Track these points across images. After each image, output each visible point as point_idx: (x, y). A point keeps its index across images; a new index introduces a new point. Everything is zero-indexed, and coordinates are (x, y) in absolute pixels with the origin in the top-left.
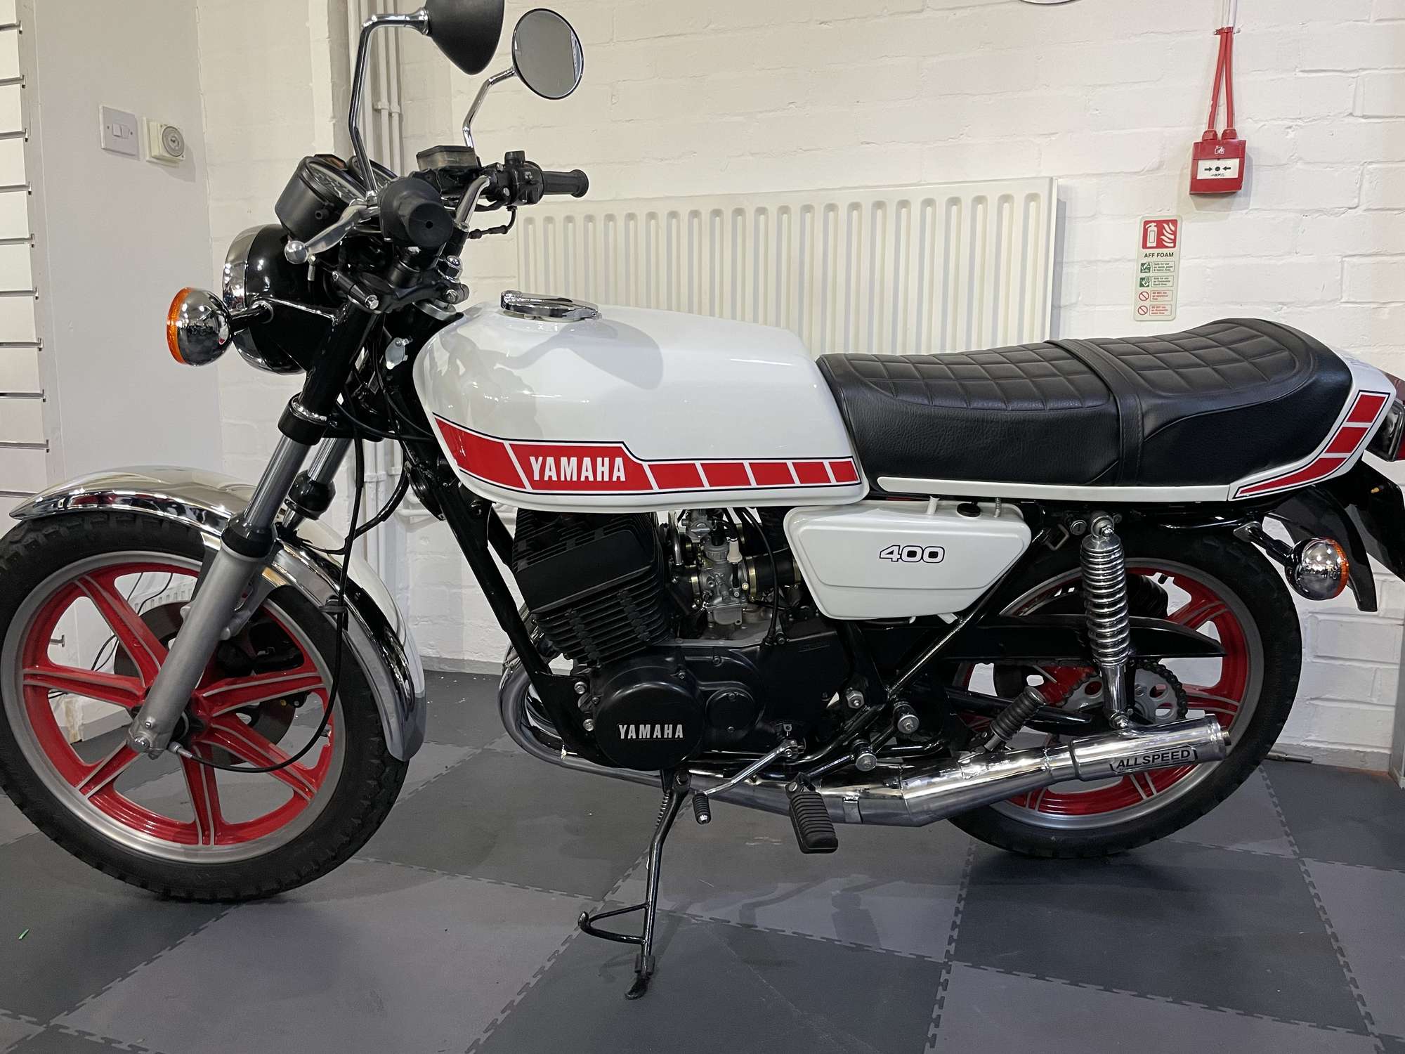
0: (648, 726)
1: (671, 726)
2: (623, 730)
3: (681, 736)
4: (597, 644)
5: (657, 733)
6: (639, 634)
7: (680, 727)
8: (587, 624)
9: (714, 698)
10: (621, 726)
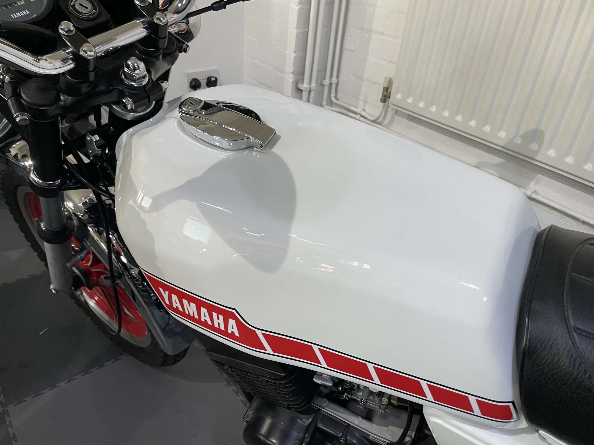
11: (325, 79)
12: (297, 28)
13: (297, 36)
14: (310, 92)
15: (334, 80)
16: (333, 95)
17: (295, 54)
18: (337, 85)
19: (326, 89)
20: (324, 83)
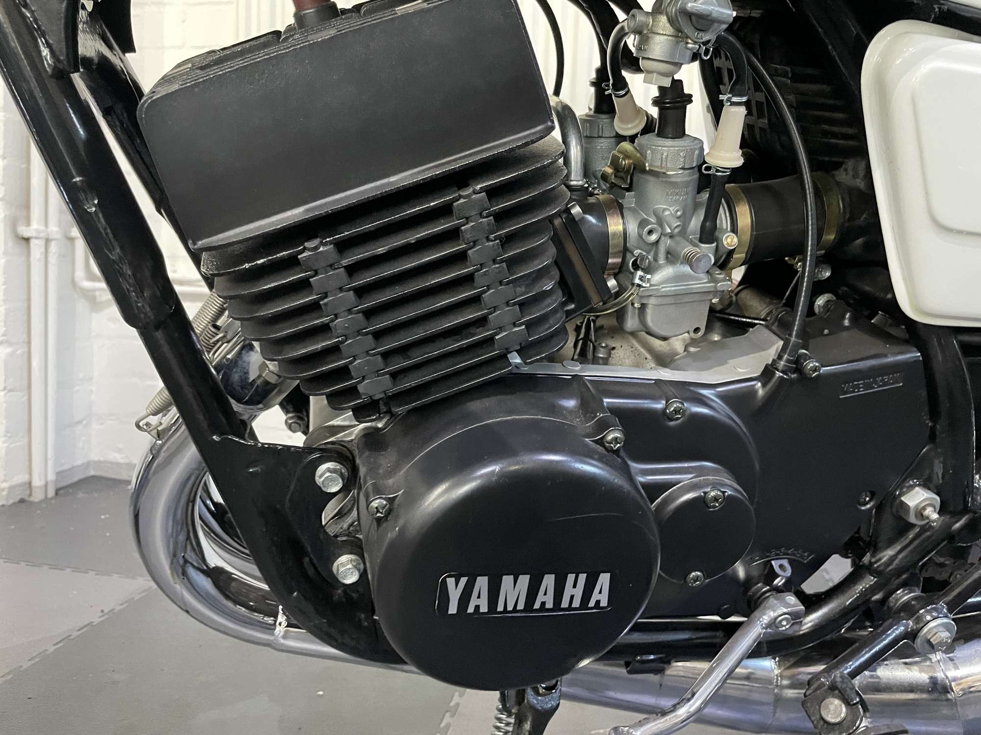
0: (524, 580)
1: (583, 577)
2: (455, 593)
3: (604, 603)
4: (386, 355)
5: (546, 597)
6: (501, 329)
7: (604, 579)
8: (361, 292)
9: (665, 502)
10: (451, 582)
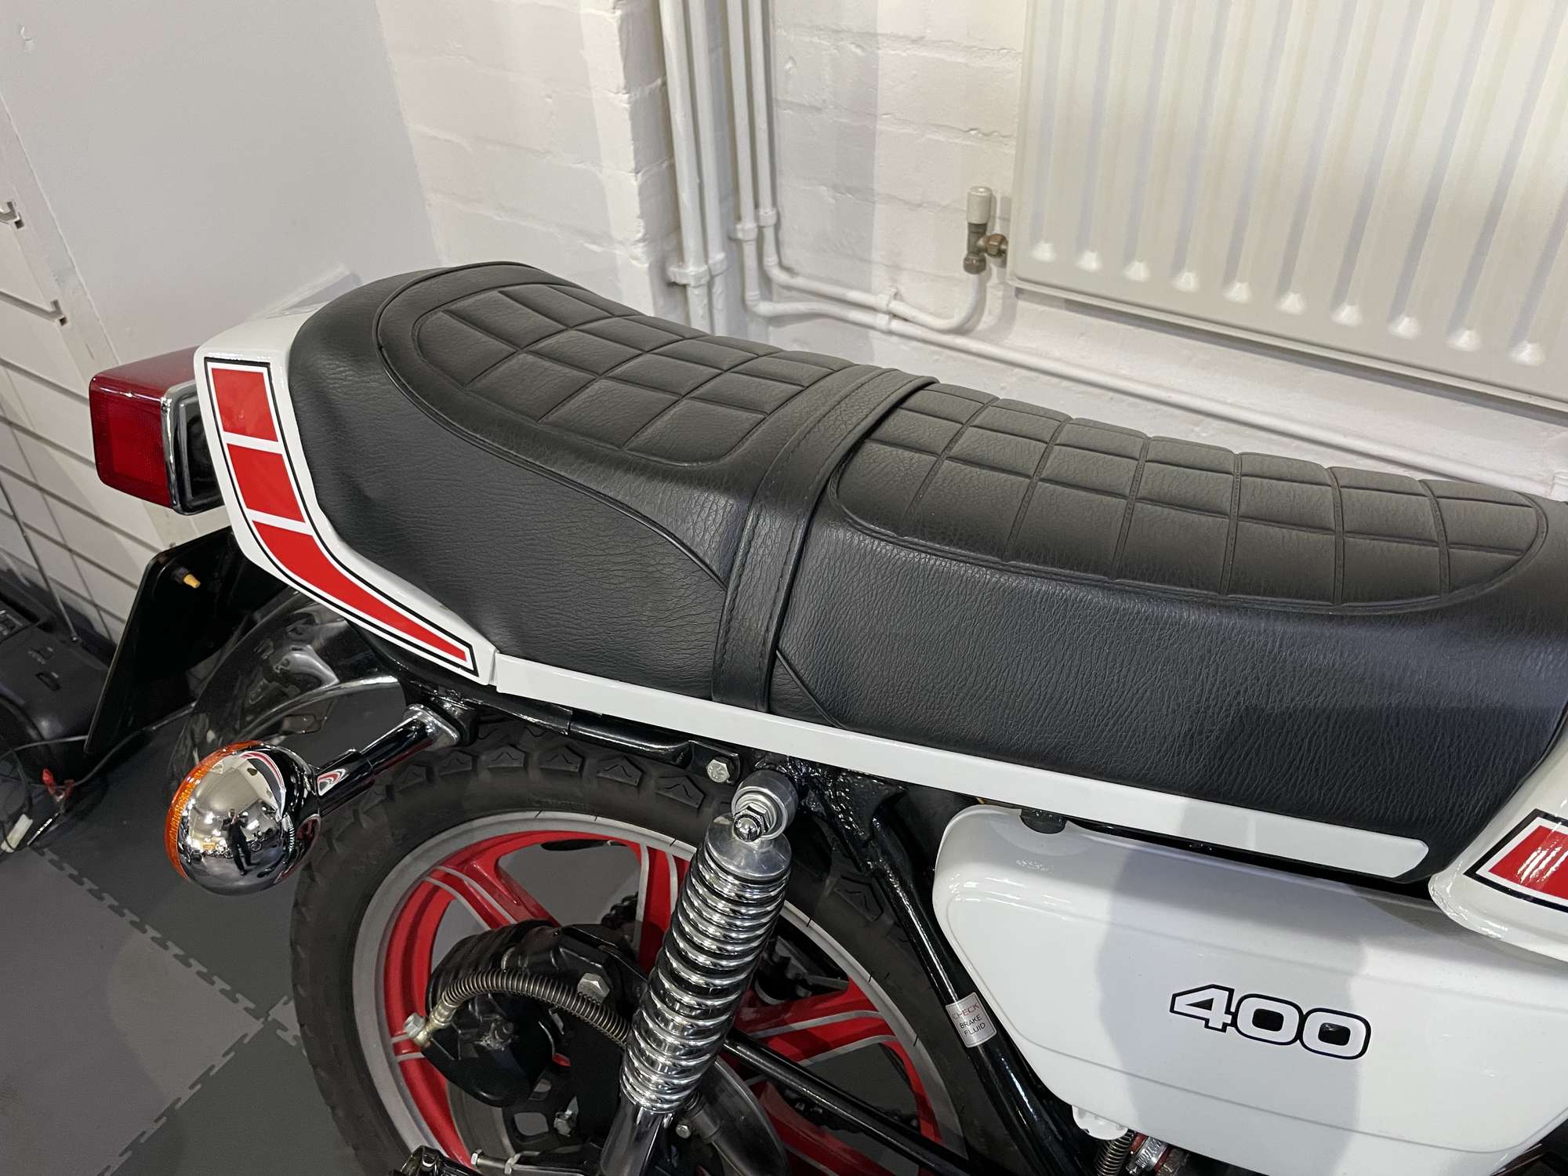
11: (739, 219)
12: (625, 88)
13: (633, 115)
14: (710, 285)
15: (767, 213)
16: (771, 260)
17: (640, 175)
18: (777, 226)
19: (750, 251)
20: (740, 235)
